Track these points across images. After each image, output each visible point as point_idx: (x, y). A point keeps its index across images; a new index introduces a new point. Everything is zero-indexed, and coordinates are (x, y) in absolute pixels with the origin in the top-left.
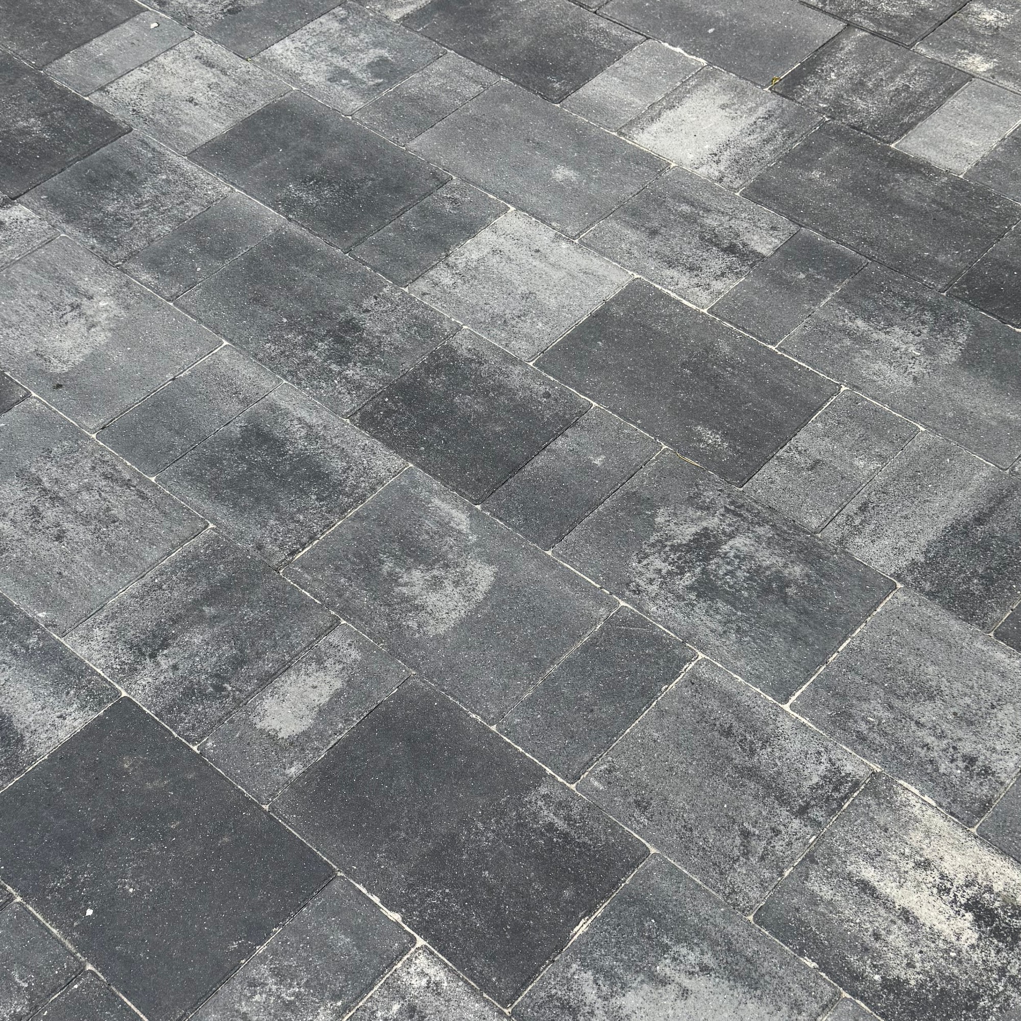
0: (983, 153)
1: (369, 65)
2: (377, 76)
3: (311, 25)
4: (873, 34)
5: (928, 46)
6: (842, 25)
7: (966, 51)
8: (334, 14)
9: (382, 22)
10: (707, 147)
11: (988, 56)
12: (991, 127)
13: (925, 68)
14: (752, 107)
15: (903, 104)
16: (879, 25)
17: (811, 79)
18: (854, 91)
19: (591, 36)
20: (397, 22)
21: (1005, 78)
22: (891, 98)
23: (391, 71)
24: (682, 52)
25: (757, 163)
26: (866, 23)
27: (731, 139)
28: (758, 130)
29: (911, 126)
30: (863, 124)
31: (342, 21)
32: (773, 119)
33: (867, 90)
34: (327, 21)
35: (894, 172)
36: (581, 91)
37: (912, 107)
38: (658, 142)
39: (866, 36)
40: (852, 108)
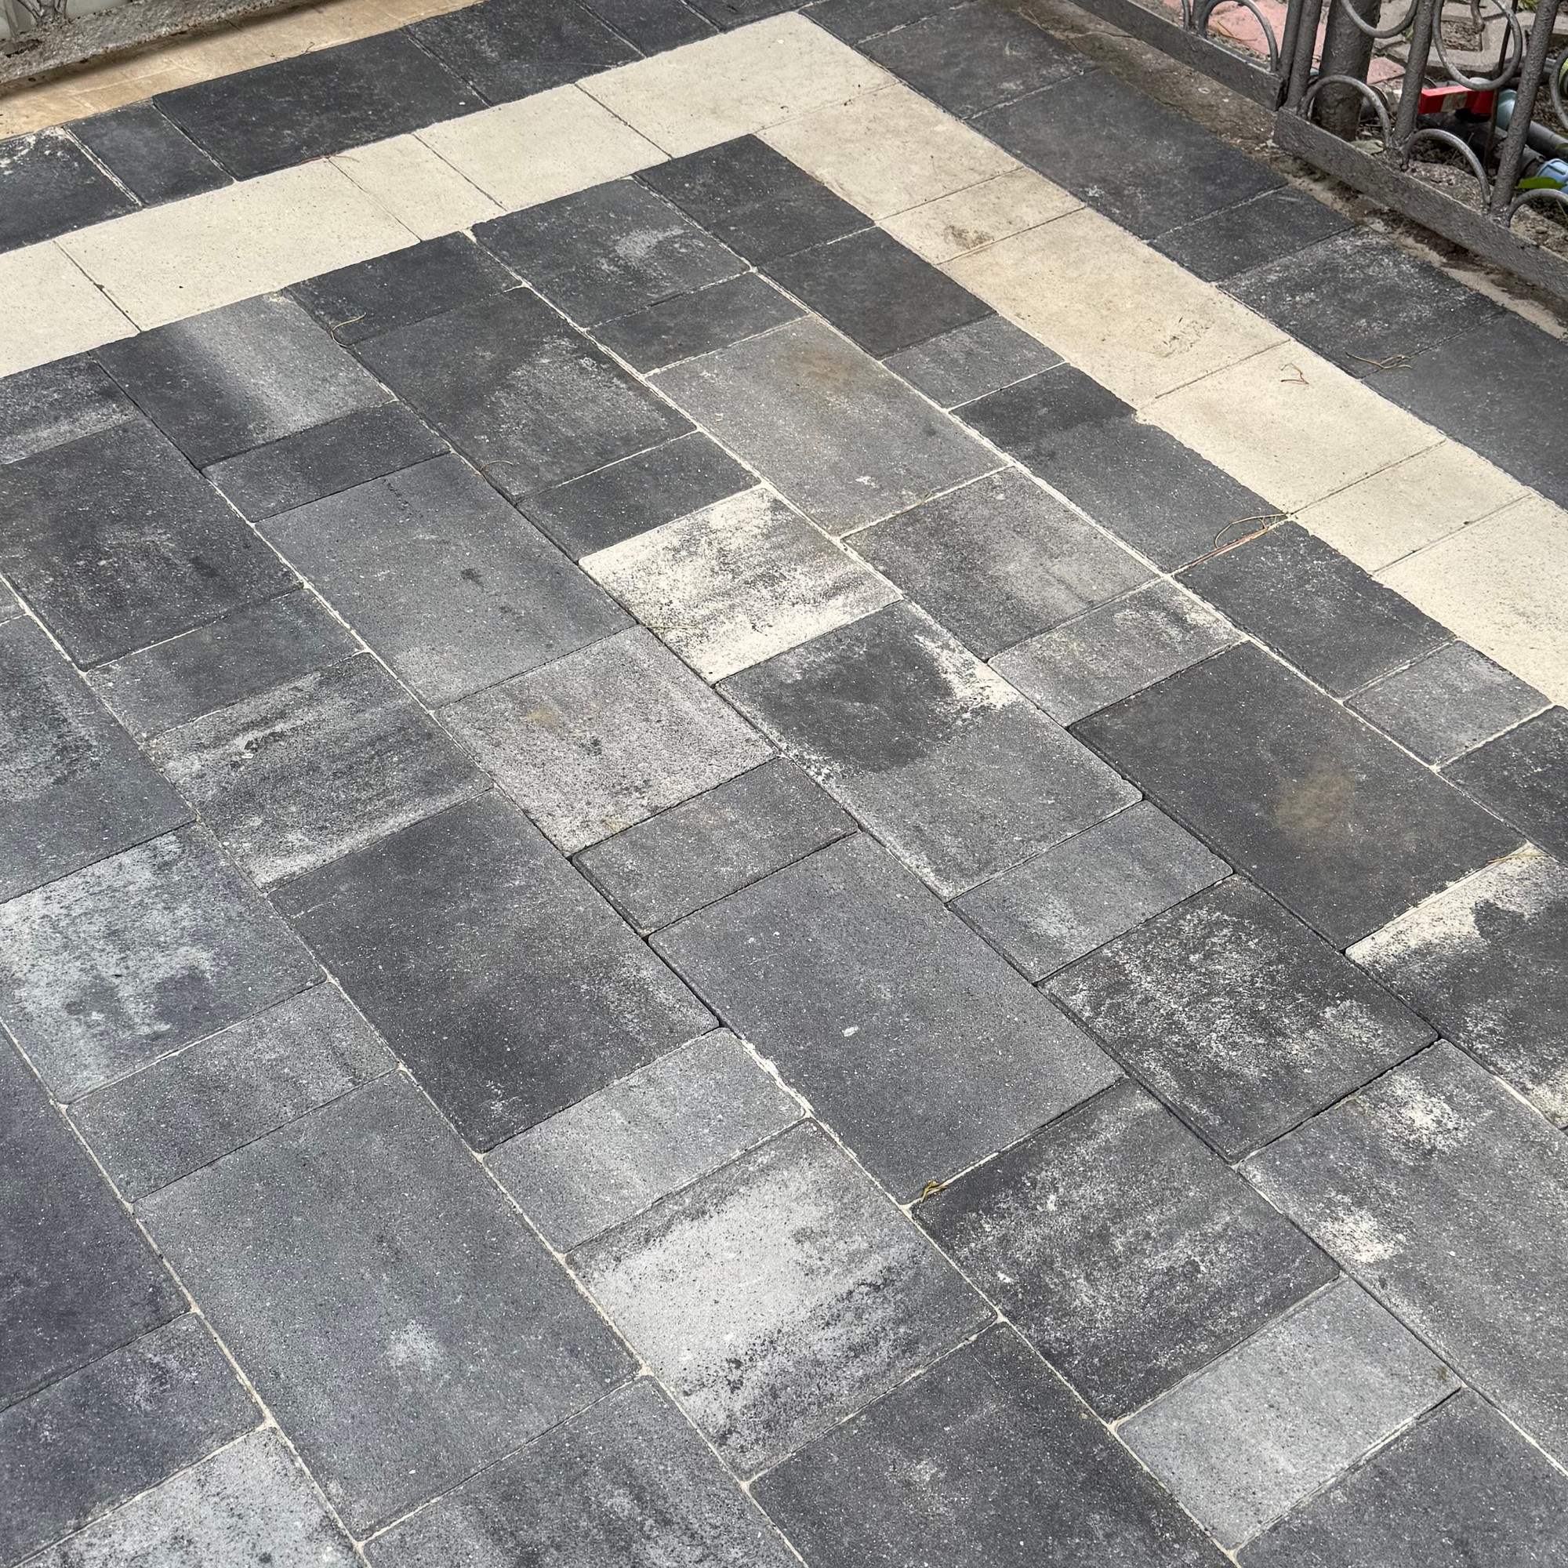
0: (1297, 1496)
1: (162, 987)
2: (163, 1015)
3: (100, 869)
4: (1168, 1109)
5: (1272, 1169)
6: (1112, 1073)
7: (1347, 1200)
8: (155, 848)
9: (234, 885)
10: (728, 1338)
11: (1390, 1222)
12: (1336, 1426)
13: (1247, 1224)
14: (858, 1251)
15: (1171, 1313)
16: (1188, 1089)
17: (1006, 1201)
18: (1081, 1252)
19: (613, 996)
20: (263, 889)
21: (1407, 1293)
22: (1152, 1291)
23: (195, 1008)
24: (774, 1072)
25: (814, 1408)
26: (1165, 1080)
27: (785, 1329)
28: (849, 1316)
29: (1168, 1379)
30: (1070, 1351)
31: (163, 868)
32: (888, 1292)
33: (1108, 1258)
34: (135, 863)
35: (1092, 1508)
36: (535, 1133)
37: (1188, 1325)
38: (635, 1302)
39: (1152, 1112)
40: (1061, 1300)
